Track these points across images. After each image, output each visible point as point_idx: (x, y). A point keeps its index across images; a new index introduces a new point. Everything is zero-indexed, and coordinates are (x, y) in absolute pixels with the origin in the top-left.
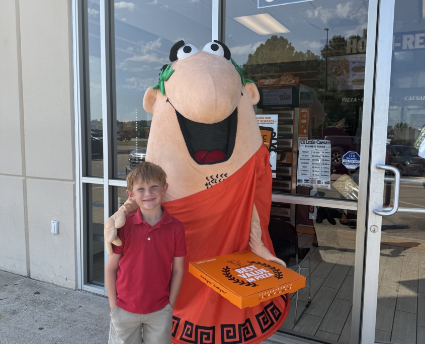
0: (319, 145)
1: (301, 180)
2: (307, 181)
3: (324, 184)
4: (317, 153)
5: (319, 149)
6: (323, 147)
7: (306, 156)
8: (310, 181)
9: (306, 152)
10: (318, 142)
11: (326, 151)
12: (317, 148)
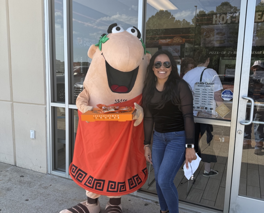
1: (195, 107)
3: (209, 110)
4: (206, 90)
6: (209, 86)
7: (198, 92)
8: (200, 108)
9: (198, 89)
10: (206, 83)
11: (211, 89)
12: (205, 87)
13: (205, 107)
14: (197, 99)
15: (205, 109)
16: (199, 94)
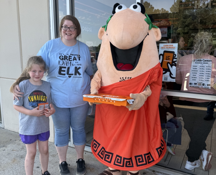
0: (204, 62)
1: (192, 83)
2: (195, 84)
3: (207, 86)
4: (203, 67)
5: (204, 64)
6: (207, 63)
7: (196, 69)
8: (197, 84)
9: (195, 66)
10: (204, 60)
11: (209, 66)
12: (203, 64)
13: (202, 83)
14: (194, 75)
15: (203, 85)
16: (196, 71)
